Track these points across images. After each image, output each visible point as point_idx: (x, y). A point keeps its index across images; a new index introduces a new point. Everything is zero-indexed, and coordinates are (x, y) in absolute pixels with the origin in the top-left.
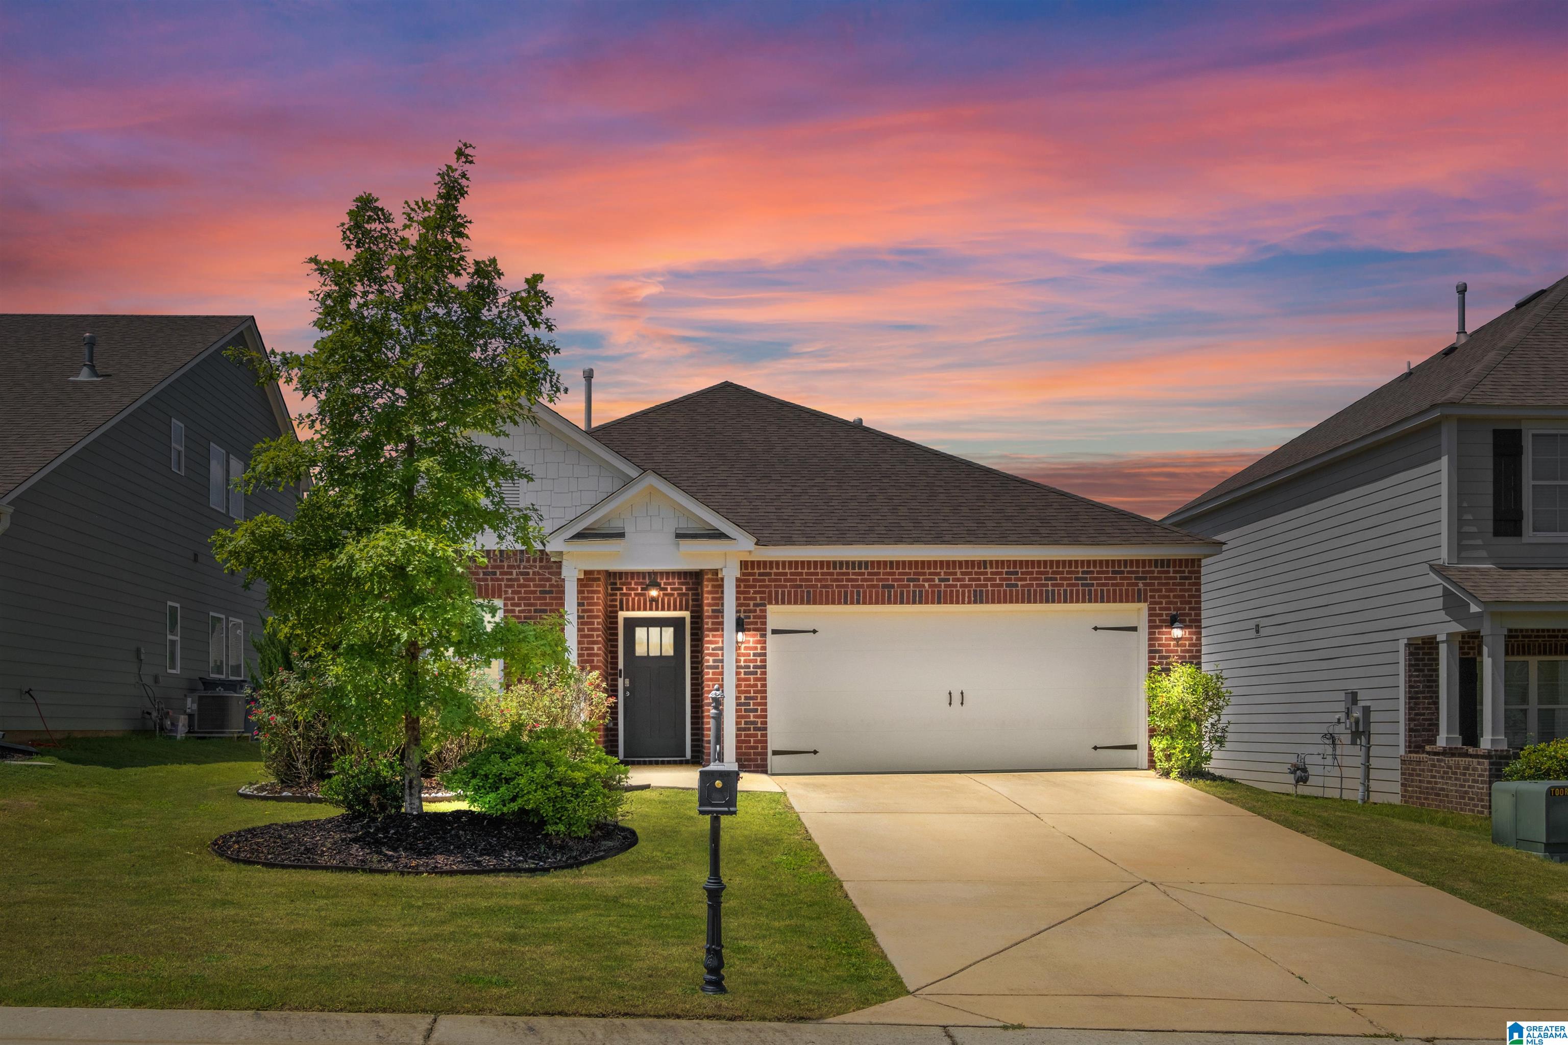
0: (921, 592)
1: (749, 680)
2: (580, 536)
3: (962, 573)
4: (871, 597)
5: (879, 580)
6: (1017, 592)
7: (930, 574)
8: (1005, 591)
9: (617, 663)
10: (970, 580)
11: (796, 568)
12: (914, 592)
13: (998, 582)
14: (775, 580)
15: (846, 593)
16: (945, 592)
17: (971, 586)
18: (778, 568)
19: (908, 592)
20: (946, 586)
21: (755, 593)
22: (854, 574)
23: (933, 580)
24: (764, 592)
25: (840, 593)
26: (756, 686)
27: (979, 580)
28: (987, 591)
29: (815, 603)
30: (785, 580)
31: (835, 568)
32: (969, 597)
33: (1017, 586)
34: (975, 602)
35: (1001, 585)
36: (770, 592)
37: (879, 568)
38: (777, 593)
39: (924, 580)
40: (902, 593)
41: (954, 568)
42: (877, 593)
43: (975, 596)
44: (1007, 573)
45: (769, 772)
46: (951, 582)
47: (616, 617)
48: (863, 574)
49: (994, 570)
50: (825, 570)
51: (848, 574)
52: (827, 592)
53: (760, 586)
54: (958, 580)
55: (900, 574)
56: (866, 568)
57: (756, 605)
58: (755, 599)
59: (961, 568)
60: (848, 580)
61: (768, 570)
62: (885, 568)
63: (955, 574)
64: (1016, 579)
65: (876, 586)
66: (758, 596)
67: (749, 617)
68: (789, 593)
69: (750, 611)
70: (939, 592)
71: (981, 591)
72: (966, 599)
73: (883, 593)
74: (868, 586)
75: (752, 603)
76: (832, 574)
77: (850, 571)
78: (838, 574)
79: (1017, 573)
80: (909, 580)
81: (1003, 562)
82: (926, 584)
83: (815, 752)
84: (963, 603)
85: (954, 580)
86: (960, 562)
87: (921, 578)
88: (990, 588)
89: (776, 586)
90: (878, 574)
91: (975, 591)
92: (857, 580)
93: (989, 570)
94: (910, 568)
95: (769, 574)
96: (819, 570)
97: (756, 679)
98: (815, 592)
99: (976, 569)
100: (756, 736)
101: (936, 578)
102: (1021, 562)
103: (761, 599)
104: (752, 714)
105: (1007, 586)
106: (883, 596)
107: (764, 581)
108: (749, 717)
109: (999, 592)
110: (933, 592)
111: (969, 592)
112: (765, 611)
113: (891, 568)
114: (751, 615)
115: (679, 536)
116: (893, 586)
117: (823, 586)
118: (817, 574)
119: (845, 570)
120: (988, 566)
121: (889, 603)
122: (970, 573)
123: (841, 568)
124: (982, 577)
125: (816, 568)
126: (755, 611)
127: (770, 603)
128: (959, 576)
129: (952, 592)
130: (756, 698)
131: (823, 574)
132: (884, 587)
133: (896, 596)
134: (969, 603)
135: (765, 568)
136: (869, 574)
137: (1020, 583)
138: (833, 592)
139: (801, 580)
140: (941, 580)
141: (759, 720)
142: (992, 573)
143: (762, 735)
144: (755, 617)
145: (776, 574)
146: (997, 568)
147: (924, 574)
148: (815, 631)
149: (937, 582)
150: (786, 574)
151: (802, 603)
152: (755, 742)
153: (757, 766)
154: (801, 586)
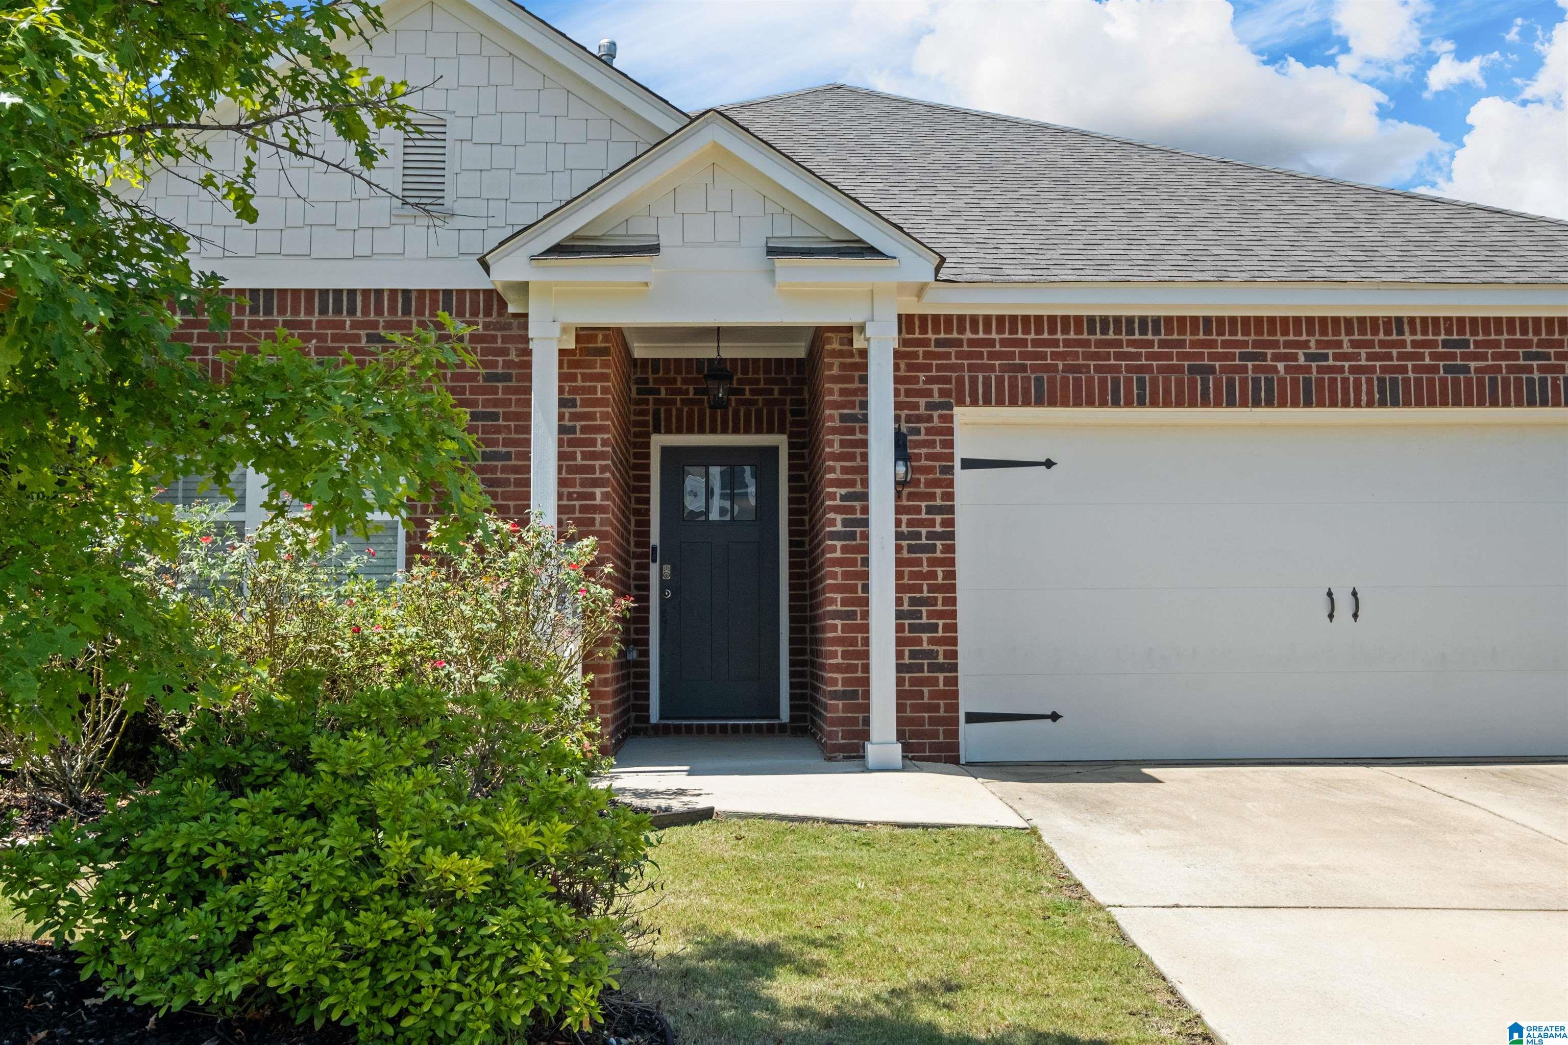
0: (1269, 381)
1: (918, 562)
2: (559, 250)
3: (1354, 344)
4: (1167, 392)
5: (1183, 356)
6: (1469, 381)
7: (1288, 344)
8: (1443, 381)
9: (647, 534)
10: (1370, 357)
11: (1013, 331)
12: (1256, 381)
13: (1427, 361)
14: (969, 355)
15: (1116, 382)
16: (1320, 381)
17: (1371, 370)
18: (975, 330)
19: (1244, 381)
20: (1320, 369)
21: (930, 380)
22: (1131, 343)
23: (1295, 357)
24: (947, 380)
25: (1103, 382)
26: (934, 575)
27: (1389, 357)
28: (1406, 381)
29: (1052, 403)
30: (992, 356)
31: (1092, 331)
32: (1370, 393)
33: (1466, 370)
34: (1383, 404)
35: (1435, 369)
36: (960, 381)
37: (1182, 332)
38: (974, 381)
39: (1276, 358)
40: (1231, 383)
41: (1336, 332)
42: (1180, 383)
43: (1382, 391)
44: (1445, 344)
45: (962, 761)
46: (1331, 362)
47: (647, 445)
48: (1150, 344)
49: (1419, 337)
50: (1072, 336)
51: (1119, 343)
52: (1077, 381)
53: (939, 368)
54: (1345, 357)
55: (1225, 344)
56: (1156, 332)
57: (931, 406)
58: (928, 393)
59: (1349, 332)
60: (1119, 356)
61: (955, 335)
62: (1195, 332)
63: (1339, 344)
64: (1464, 357)
65: (1178, 369)
66: (935, 387)
67: (917, 432)
68: (999, 381)
69: (919, 419)
70: (1307, 382)
71: (1394, 381)
72: (1364, 398)
73: (1193, 382)
74: (1161, 369)
75: (922, 402)
76: (1086, 343)
77: (1124, 337)
78: (1099, 343)
79: (1466, 344)
80: (1243, 357)
81: (1436, 320)
82: (1281, 366)
83: (1055, 717)
84: (1358, 405)
85: (1336, 357)
86: (1348, 321)
87: (1269, 352)
88: (1411, 375)
89: (971, 368)
90: (1181, 344)
91: (1381, 381)
92: (1137, 356)
93: (1408, 338)
94: (1246, 333)
95: (958, 343)
96: (1059, 336)
97: (933, 562)
98: (1052, 381)
99: (1381, 336)
100: (934, 682)
101: (1301, 353)
102: (1474, 320)
103: (942, 393)
104: (925, 636)
105: (1447, 369)
106: (1193, 389)
107: (947, 356)
108: (919, 641)
109: (1431, 381)
110: (1295, 381)
111: (1369, 381)
112: (950, 418)
113: (1207, 331)
114: (922, 426)
115: (772, 251)
116: (1212, 369)
117: (1068, 369)
118: (1055, 343)
119: (1111, 336)
120: (1406, 328)
121: (1205, 403)
122: (1369, 344)
123: (1104, 331)
124: (1394, 352)
125: (1052, 331)
126: (930, 419)
127: (961, 402)
128: (1347, 349)
129: (1333, 381)
130: (932, 602)
131: (1067, 343)
132: (1192, 370)
133: (1218, 389)
134: (1370, 404)
135: (949, 330)
136: (1162, 344)
137: (1473, 364)
138: (1090, 380)
139: (1023, 356)
140: (1309, 357)
141: (941, 649)
142: (1415, 344)
143: (947, 682)
144: (929, 431)
145: (971, 343)
146: (1425, 332)
147: (1275, 344)
148: (1049, 464)
149: (1302, 361)
150: (991, 342)
151: (1026, 403)
152: (933, 695)
153: (936, 747)
154: (1023, 368)
